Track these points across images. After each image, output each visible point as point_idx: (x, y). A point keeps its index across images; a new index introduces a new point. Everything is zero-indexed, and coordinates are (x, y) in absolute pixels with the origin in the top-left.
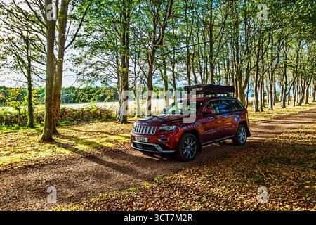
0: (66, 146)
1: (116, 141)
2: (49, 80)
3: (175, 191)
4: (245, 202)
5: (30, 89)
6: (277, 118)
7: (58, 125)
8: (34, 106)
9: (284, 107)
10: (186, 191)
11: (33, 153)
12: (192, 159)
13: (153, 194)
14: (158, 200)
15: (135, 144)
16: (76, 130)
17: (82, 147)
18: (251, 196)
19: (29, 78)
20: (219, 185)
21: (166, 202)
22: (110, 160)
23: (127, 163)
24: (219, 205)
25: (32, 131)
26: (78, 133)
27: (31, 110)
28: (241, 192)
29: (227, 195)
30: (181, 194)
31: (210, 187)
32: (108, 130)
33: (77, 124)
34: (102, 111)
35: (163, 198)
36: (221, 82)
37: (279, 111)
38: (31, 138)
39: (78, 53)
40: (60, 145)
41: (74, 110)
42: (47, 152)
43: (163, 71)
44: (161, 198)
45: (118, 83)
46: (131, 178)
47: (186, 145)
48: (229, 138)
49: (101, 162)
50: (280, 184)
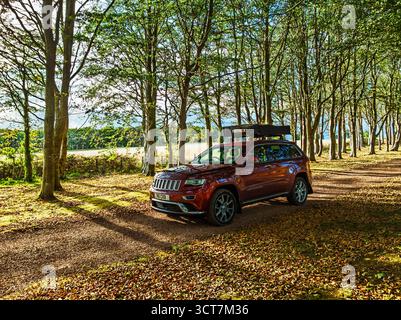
0: (69, 206)
1: (134, 199)
2: (49, 120)
3: (195, 263)
4: (281, 278)
5: (27, 132)
6: (360, 169)
7: (64, 179)
8: (32, 153)
9: (373, 152)
10: (209, 263)
11: (27, 214)
12: (228, 223)
13: (167, 266)
14: (171, 274)
15: (154, 204)
16: (86, 185)
17: (90, 207)
18: (291, 270)
19: (26, 117)
20: (253, 256)
21: (180, 276)
22: (123, 224)
23: (142, 228)
24: (247, 280)
25: (30, 186)
26: (88, 189)
27: (29, 159)
28: (279, 266)
29: (261, 269)
30: (203, 267)
31: (241, 259)
32: (127, 184)
33: (89, 177)
34: (124, 159)
35: (178, 271)
36: (285, 119)
37: (365, 158)
38: (27, 195)
39: (90, 83)
40: (62, 204)
41: (86, 159)
42: (44, 213)
43: (204, 105)
44: (176, 271)
45: (143, 123)
46: (144, 245)
47: (219, 204)
48: (282, 196)
49: (110, 226)
50: (334, 255)
